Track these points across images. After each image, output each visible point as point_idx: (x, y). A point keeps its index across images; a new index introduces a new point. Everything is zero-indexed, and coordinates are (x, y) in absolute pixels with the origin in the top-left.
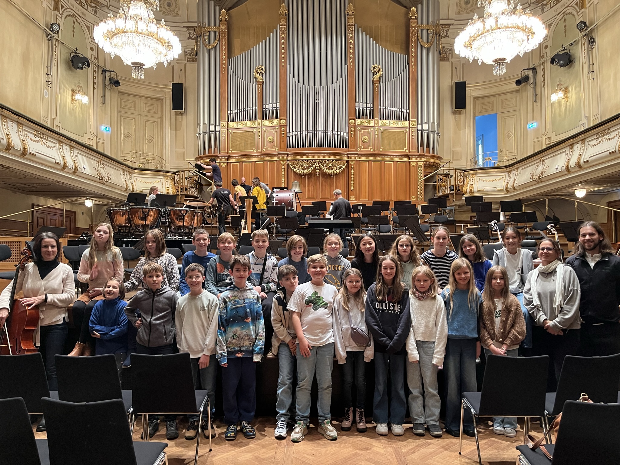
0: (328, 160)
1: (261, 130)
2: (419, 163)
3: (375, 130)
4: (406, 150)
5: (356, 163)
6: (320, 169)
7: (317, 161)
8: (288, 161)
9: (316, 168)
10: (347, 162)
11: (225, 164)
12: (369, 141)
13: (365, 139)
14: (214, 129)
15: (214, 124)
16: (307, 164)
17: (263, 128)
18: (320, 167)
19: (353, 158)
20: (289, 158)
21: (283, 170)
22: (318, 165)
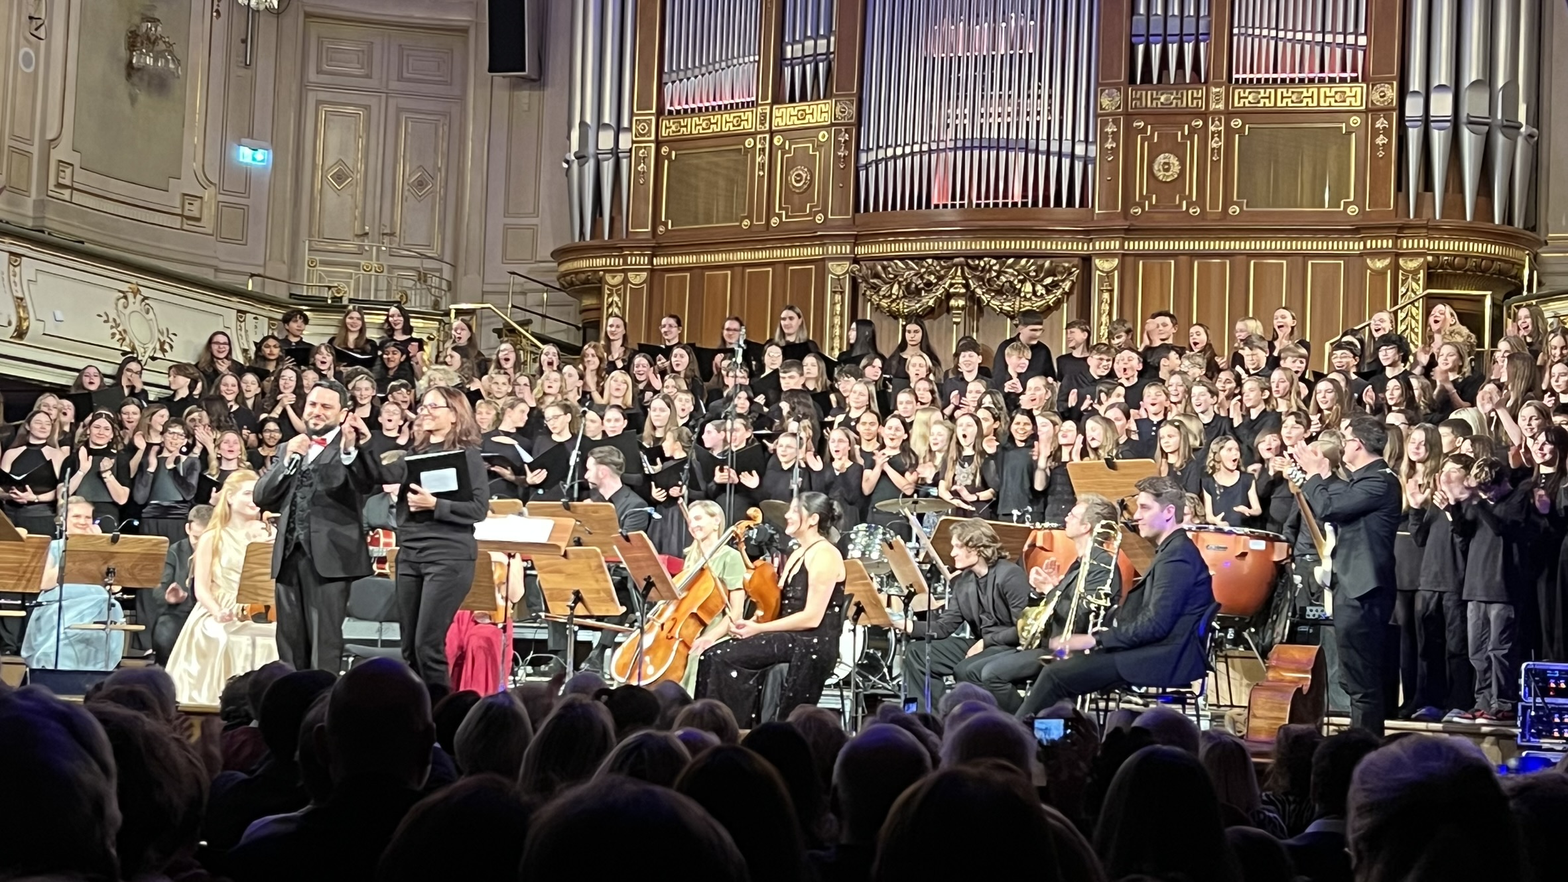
0: (999, 259)
1: (767, 146)
2: (1401, 262)
3: (1212, 128)
4: (1347, 205)
5: (1122, 268)
6: (971, 296)
7: (956, 261)
8: (856, 261)
9: (952, 290)
10: (1086, 261)
11: (644, 275)
12: (1183, 171)
13: (1167, 167)
14: (611, 145)
15: (613, 124)
16: (922, 278)
17: (778, 140)
18: (967, 286)
19: (1115, 245)
20: (861, 250)
21: (838, 297)
22: (960, 280)
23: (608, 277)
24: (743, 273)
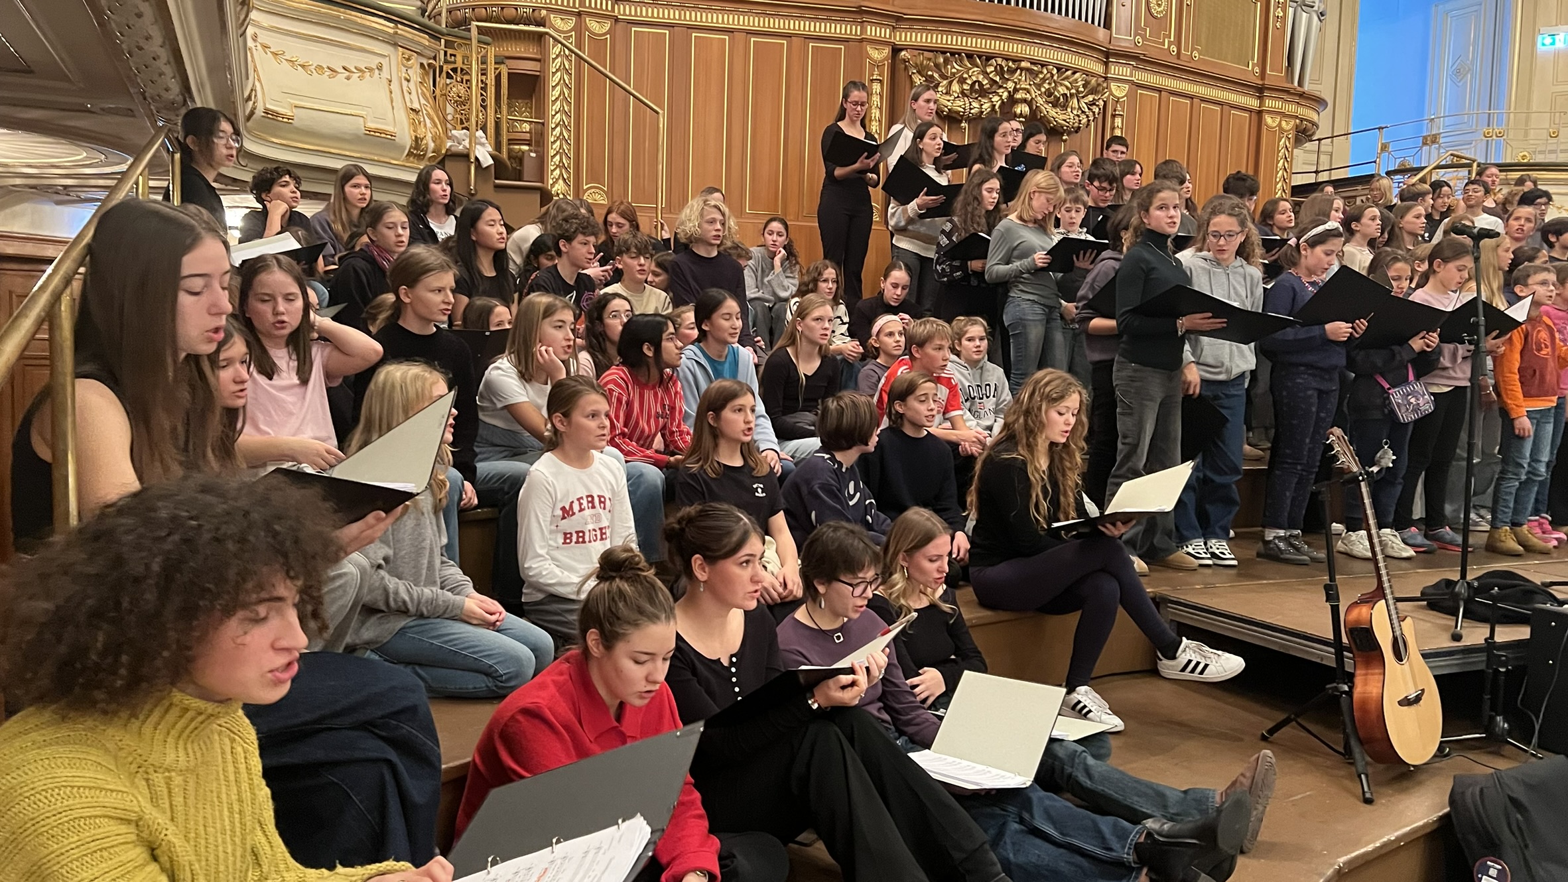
0: (1059, 70)
2: (1282, 122)
4: (1253, 66)
6: (1031, 103)
7: (1023, 64)
11: (607, 25)
12: (1167, 12)
18: (1030, 92)
19: (1123, 72)
21: (876, 87)
22: (1022, 84)
23: (557, 21)
24: (747, 43)
